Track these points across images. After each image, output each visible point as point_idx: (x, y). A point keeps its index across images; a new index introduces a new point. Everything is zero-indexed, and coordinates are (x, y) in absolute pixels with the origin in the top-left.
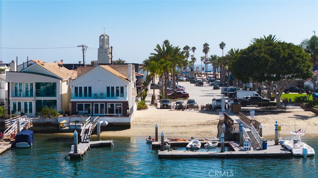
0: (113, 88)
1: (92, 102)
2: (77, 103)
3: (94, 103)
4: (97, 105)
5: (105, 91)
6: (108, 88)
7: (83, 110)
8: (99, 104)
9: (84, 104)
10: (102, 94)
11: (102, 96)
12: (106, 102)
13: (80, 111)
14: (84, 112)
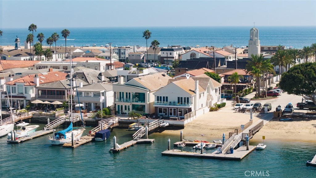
0: (182, 98)
2: (158, 108)
3: (169, 108)
4: (171, 110)
5: (176, 101)
6: (179, 98)
7: (162, 113)
8: (173, 109)
9: (163, 108)
10: (174, 102)
11: (174, 103)
12: (177, 108)
13: (160, 114)
14: (163, 114)
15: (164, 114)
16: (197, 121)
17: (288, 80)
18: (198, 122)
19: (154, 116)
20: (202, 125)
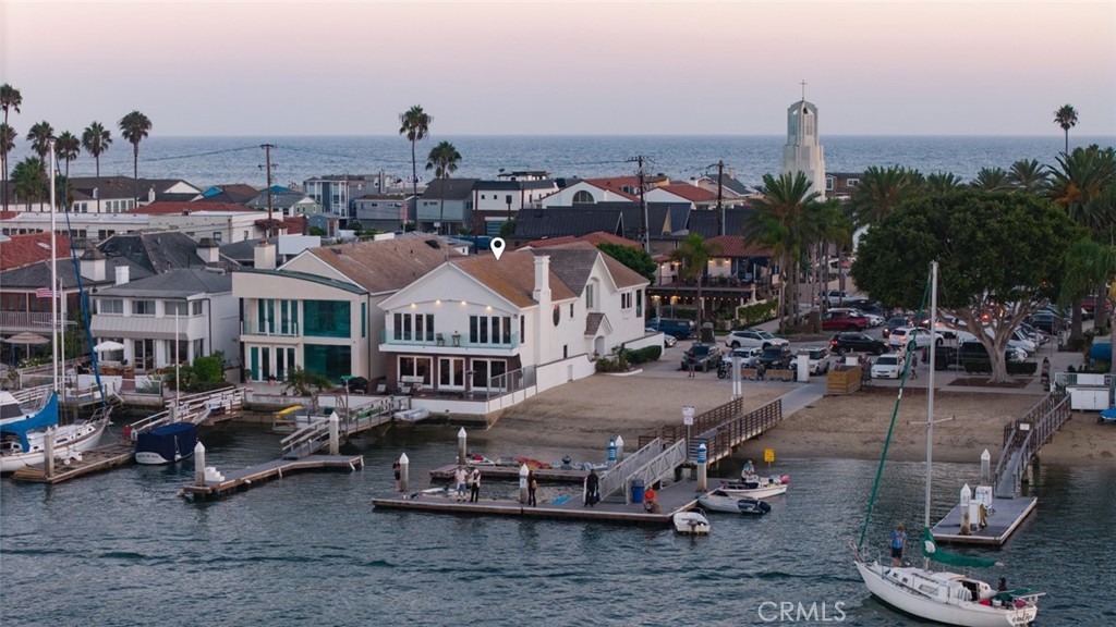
0: (484, 320)
1: (436, 356)
2: (399, 357)
3: (440, 358)
4: (445, 364)
5: (466, 331)
6: (473, 319)
7: (412, 374)
8: (452, 360)
9: (415, 358)
10: (457, 337)
11: (456, 340)
12: (468, 357)
13: (405, 378)
14: (415, 378)
15: (421, 379)
16: (539, 403)
17: (883, 255)
18: (542, 408)
19: (381, 388)
20: (554, 416)
